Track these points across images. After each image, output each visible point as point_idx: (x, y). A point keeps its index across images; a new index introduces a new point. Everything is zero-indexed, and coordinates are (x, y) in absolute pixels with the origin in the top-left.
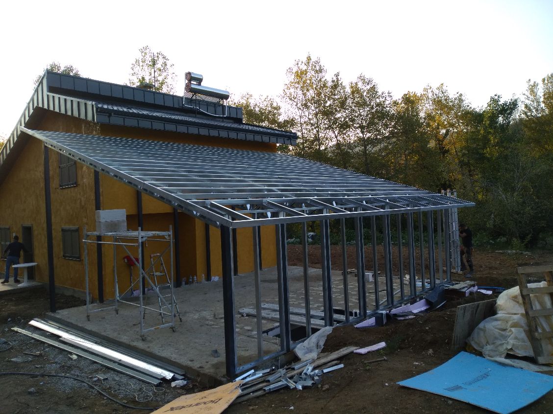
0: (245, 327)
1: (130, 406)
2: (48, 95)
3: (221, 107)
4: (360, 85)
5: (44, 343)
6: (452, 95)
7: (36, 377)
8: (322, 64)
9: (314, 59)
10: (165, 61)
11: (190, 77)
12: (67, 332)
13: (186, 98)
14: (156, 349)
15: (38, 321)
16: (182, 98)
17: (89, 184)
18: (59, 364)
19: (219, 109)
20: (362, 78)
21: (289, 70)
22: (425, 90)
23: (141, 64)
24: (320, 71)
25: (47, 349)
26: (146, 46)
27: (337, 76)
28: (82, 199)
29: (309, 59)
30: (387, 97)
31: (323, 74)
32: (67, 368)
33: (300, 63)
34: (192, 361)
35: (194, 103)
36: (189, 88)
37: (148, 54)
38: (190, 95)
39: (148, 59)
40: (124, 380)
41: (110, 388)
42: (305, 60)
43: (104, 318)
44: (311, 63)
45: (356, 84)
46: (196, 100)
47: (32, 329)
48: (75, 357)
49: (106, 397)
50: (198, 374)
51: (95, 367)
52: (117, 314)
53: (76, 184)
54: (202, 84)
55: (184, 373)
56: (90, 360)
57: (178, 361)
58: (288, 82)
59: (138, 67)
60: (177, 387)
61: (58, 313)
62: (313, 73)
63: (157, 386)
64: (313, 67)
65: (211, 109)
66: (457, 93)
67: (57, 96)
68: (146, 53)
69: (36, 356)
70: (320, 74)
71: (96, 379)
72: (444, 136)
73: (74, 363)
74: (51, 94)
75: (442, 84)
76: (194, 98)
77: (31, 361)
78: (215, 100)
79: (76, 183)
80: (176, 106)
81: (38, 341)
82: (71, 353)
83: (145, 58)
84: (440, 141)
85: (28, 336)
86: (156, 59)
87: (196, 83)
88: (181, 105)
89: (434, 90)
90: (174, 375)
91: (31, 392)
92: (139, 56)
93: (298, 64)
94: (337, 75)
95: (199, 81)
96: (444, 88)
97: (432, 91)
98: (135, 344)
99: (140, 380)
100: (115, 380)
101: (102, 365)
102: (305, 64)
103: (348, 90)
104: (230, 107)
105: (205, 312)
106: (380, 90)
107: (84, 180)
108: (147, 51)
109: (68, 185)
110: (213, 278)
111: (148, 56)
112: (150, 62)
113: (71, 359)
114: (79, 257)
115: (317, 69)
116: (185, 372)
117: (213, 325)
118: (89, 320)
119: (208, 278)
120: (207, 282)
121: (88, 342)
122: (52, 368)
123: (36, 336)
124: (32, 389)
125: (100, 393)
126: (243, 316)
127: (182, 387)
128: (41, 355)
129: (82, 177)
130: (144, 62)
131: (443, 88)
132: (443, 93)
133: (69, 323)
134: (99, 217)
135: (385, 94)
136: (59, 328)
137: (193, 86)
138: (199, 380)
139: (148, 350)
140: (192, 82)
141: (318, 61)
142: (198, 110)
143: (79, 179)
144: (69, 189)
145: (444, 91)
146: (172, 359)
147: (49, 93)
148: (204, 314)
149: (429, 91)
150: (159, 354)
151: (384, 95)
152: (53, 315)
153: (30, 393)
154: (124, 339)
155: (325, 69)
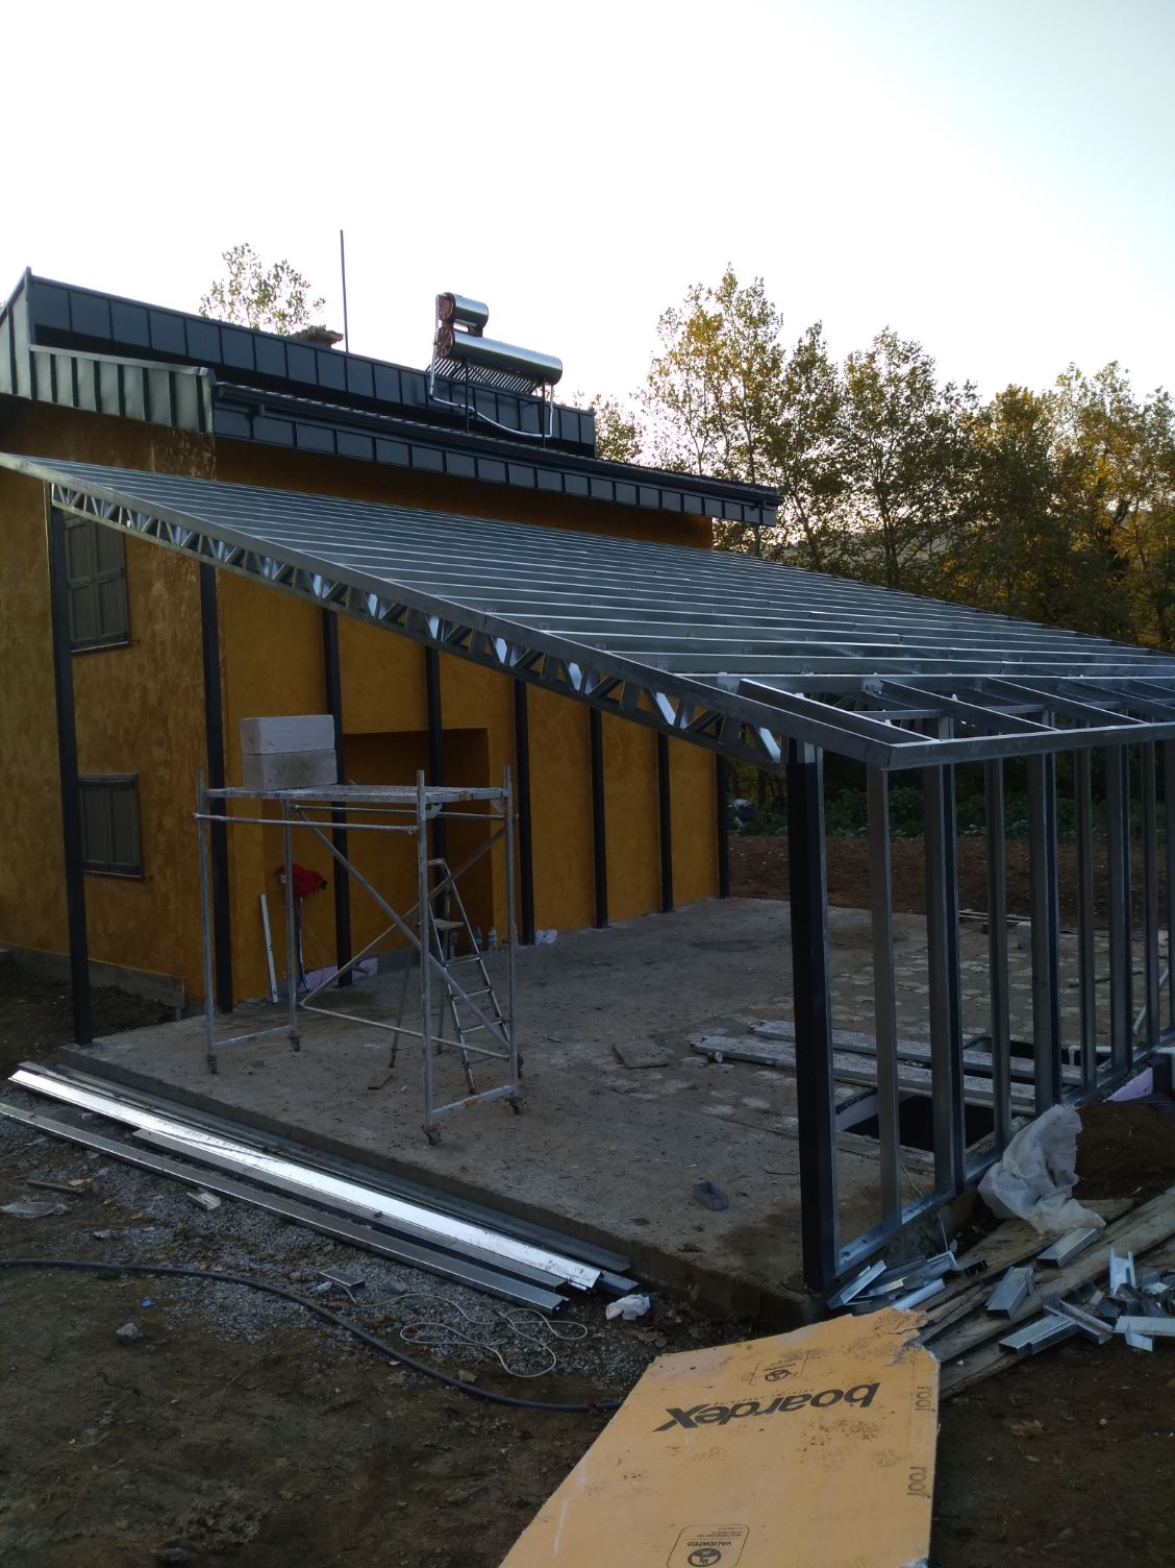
0: (746, 1101)
1: (495, 1395)
2: (32, 354)
3: (535, 406)
4: (882, 364)
5: (84, 1148)
6: (1141, 396)
7: (116, 1277)
8: (768, 296)
9: (744, 284)
10: (299, 288)
11: (451, 310)
12: (149, 1110)
13: (438, 378)
14: (491, 1176)
15: (36, 1073)
16: (425, 376)
17: (174, 637)
18: (166, 1225)
19: (531, 414)
20: (889, 339)
21: (666, 318)
22: (1063, 380)
23: (228, 298)
24: (763, 319)
25: (103, 1172)
26: (243, 243)
27: (812, 334)
28: (151, 685)
29: (730, 282)
30: (962, 399)
31: (772, 328)
32: (199, 1241)
33: (704, 295)
34: (642, 1222)
35: (459, 393)
36: (446, 346)
37: (247, 268)
38: (448, 367)
39: (248, 282)
40: (424, 1289)
41: (388, 1321)
42: (717, 284)
43: (261, 1064)
44: (735, 296)
45: (872, 357)
46: (466, 383)
47: (23, 1097)
48: (212, 1202)
49: (396, 1359)
50: (690, 1273)
51: (291, 1236)
52: (297, 1050)
53: (126, 640)
54: (487, 332)
55: (627, 1267)
56: (269, 1212)
57: (593, 1222)
58: (662, 354)
59: (220, 306)
60: (626, 1317)
61: (102, 1048)
62: (739, 323)
63: (554, 1315)
64: (742, 308)
65: (508, 412)
66: (1158, 391)
67: (64, 355)
68: (241, 266)
69: (71, 1195)
70: (764, 329)
71: (325, 1286)
72: (1114, 516)
73: (217, 1225)
74: (44, 351)
75: (1114, 364)
76: (461, 376)
77: (67, 1213)
78: (517, 384)
79: (127, 636)
80: (408, 401)
81: (61, 1140)
82: (195, 1188)
83: (240, 279)
84: (1104, 533)
85: (18, 1123)
86: (272, 282)
87: (466, 329)
88: (422, 399)
89: (1087, 382)
90: (601, 1276)
91: (126, 1337)
92: (223, 275)
93: (697, 298)
94: (815, 331)
95: (477, 322)
96: (1120, 375)
97: (1083, 386)
98: (409, 1155)
99: (479, 1291)
100: (394, 1292)
101: (318, 1232)
102: (719, 299)
103: (842, 379)
104: (561, 410)
105: (578, 1046)
106: (939, 379)
107: (158, 627)
108: (246, 259)
109: (97, 642)
110: (539, 934)
111: (248, 273)
112: (253, 291)
113: (203, 1208)
114: (139, 870)
115: (755, 314)
116: (632, 1263)
117: (633, 1090)
118: (214, 1072)
119: (527, 936)
120: (524, 947)
121: (237, 1148)
122: (148, 1240)
123: (45, 1123)
124: (128, 1329)
125: (366, 1342)
126: (712, 1060)
127: (644, 1320)
128: (88, 1189)
129: (150, 616)
130: (235, 291)
131: (1116, 374)
132: (1115, 390)
133: (146, 1078)
134: (254, 739)
135: (956, 392)
136: (117, 1098)
137: (459, 339)
138: (694, 1295)
139: (467, 1179)
140: (456, 326)
141: (759, 289)
142: (472, 413)
143: (139, 625)
144: (103, 657)
145: (1118, 386)
146: (570, 1216)
147: (36, 348)
148: (578, 1049)
149: (1075, 384)
150: (510, 1195)
151: (953, 393)
152: (84, 1052)
153: (123, 1342)
154: (365, 1138)
155: (778, 314)
